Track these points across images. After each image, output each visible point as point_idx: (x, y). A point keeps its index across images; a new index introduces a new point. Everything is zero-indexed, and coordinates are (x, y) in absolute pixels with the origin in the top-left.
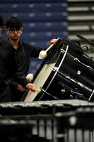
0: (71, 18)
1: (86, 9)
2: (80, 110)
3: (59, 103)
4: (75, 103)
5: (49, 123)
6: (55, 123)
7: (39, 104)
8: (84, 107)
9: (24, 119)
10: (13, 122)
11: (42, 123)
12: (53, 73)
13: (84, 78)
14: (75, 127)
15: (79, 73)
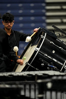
0: (48, 14)
1: (58, 7)
2: (55, 78)
3: (40, 73)
4: (51, 73)
5: (33, 87)
6: (37, 87)
7: (26, 73)
8: (58, 76)
9: (15, 84)
10: (7, 86)
11: (28, 87)
12: (35, 52)
13: (57, 56)
14: (51, 90)
15: (54, 52)
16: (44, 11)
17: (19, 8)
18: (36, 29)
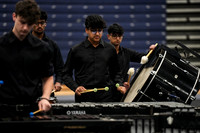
0: (169, 28)
1: (184, 19)
2: (177, 110)
3: (157, 104)
4: (172, 104)
5: (147, 123)
6: (152, 123)
7: (137, 104)
8: (181, 108)
9: (123, 118)
10: (112, 120)
11: (140, 122)
12: (151, 76)
13: (181, 82)
14: (172, 127)
15: (176, 77)
16: (163, 24)
17: (131, 20)
18: (153, 46)
